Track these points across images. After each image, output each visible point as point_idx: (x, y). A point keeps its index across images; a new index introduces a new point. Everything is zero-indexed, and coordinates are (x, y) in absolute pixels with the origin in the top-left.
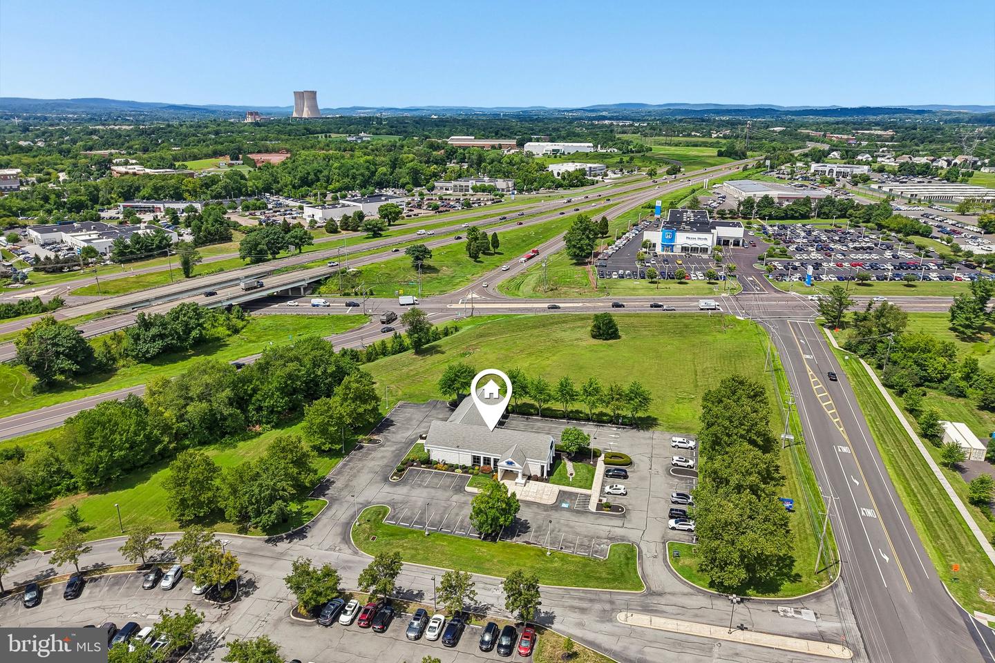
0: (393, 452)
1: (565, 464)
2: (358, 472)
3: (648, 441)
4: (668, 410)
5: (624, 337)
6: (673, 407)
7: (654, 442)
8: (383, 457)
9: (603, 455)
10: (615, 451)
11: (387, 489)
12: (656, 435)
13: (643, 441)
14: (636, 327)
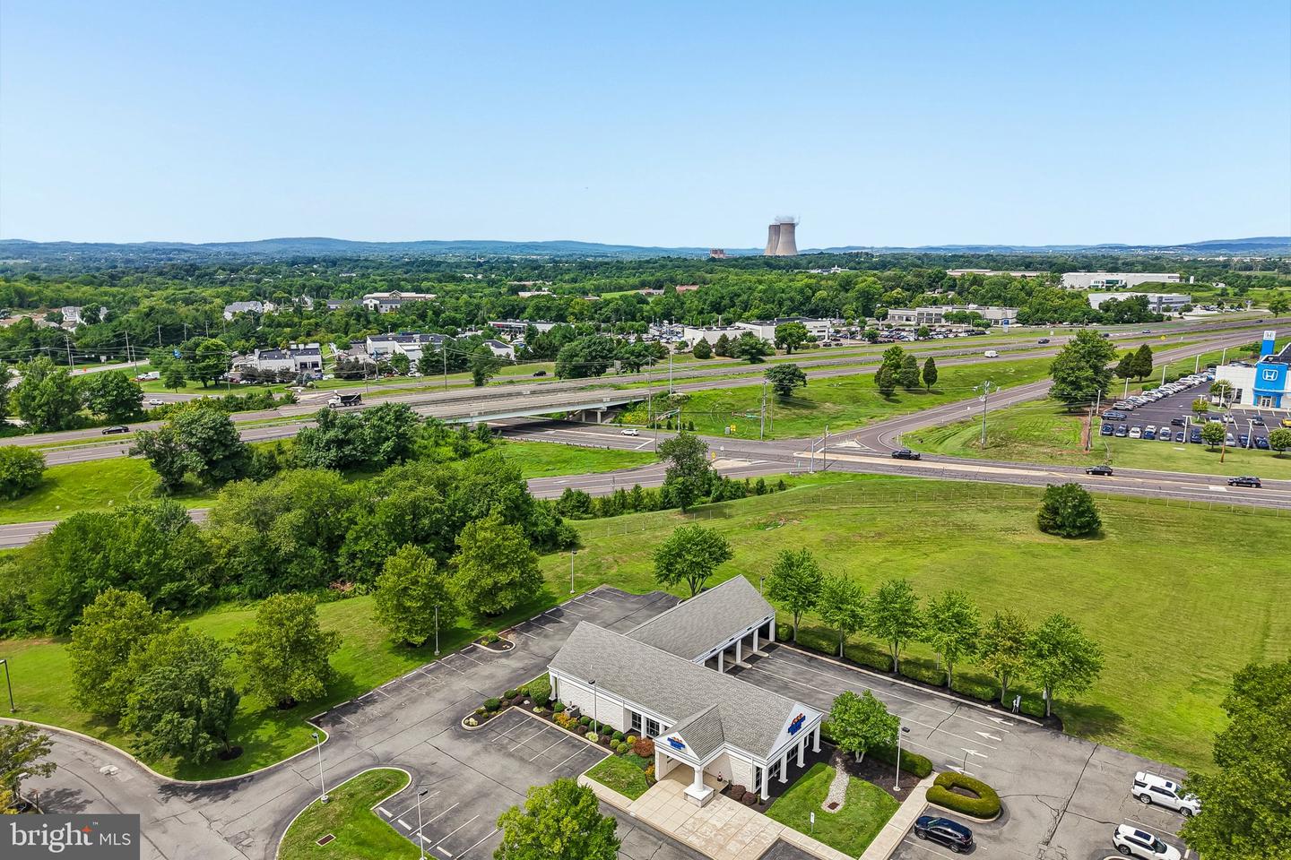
0: (515, 671)
1: (830, 777)
2: (428, 694)
3: (1071, 768)
4: (1160, 701)
5: (1112, 536)
6: (1177, 696)
7: (1088, 773)
8: (492, 676)
9: (935, 775)
10: (973, 774)
11: (444, 740)
12: (1102, 757)
13: (1058, 764)
14: (1148, 522)
